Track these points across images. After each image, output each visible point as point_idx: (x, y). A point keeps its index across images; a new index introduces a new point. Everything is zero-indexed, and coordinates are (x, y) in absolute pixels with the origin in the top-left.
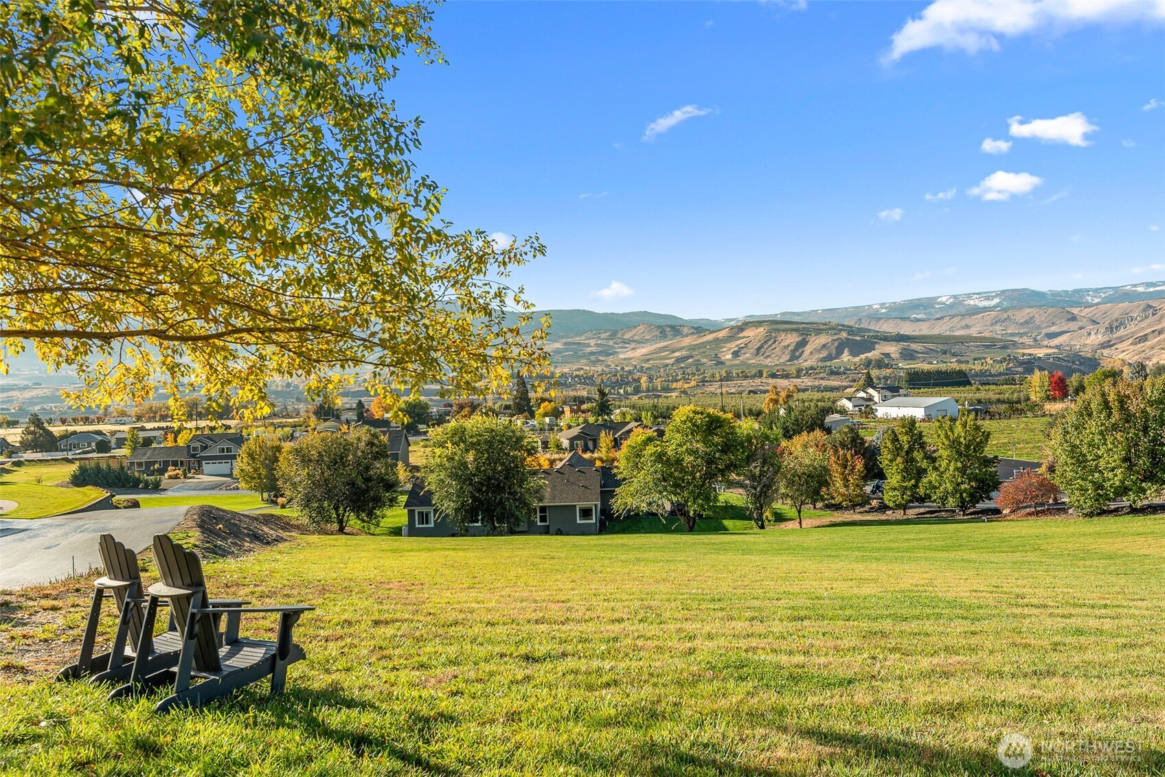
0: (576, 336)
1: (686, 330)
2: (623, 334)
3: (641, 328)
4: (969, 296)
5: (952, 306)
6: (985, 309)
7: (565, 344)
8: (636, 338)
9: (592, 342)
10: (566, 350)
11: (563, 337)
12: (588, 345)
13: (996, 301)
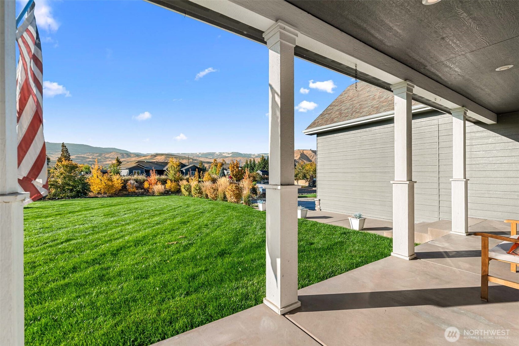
0: (82, 154)
1: (132, 155)
2: (105, 155)
3: (113, 153)
4: (224, 153)
5: (220, 155)
6: (228, 157)
7: (76, 157)
8: (110, 157)
9: (90, 157)
10: (77, 159)
11: (75, 154)
12: (89, 158)
13: (231, 155)
